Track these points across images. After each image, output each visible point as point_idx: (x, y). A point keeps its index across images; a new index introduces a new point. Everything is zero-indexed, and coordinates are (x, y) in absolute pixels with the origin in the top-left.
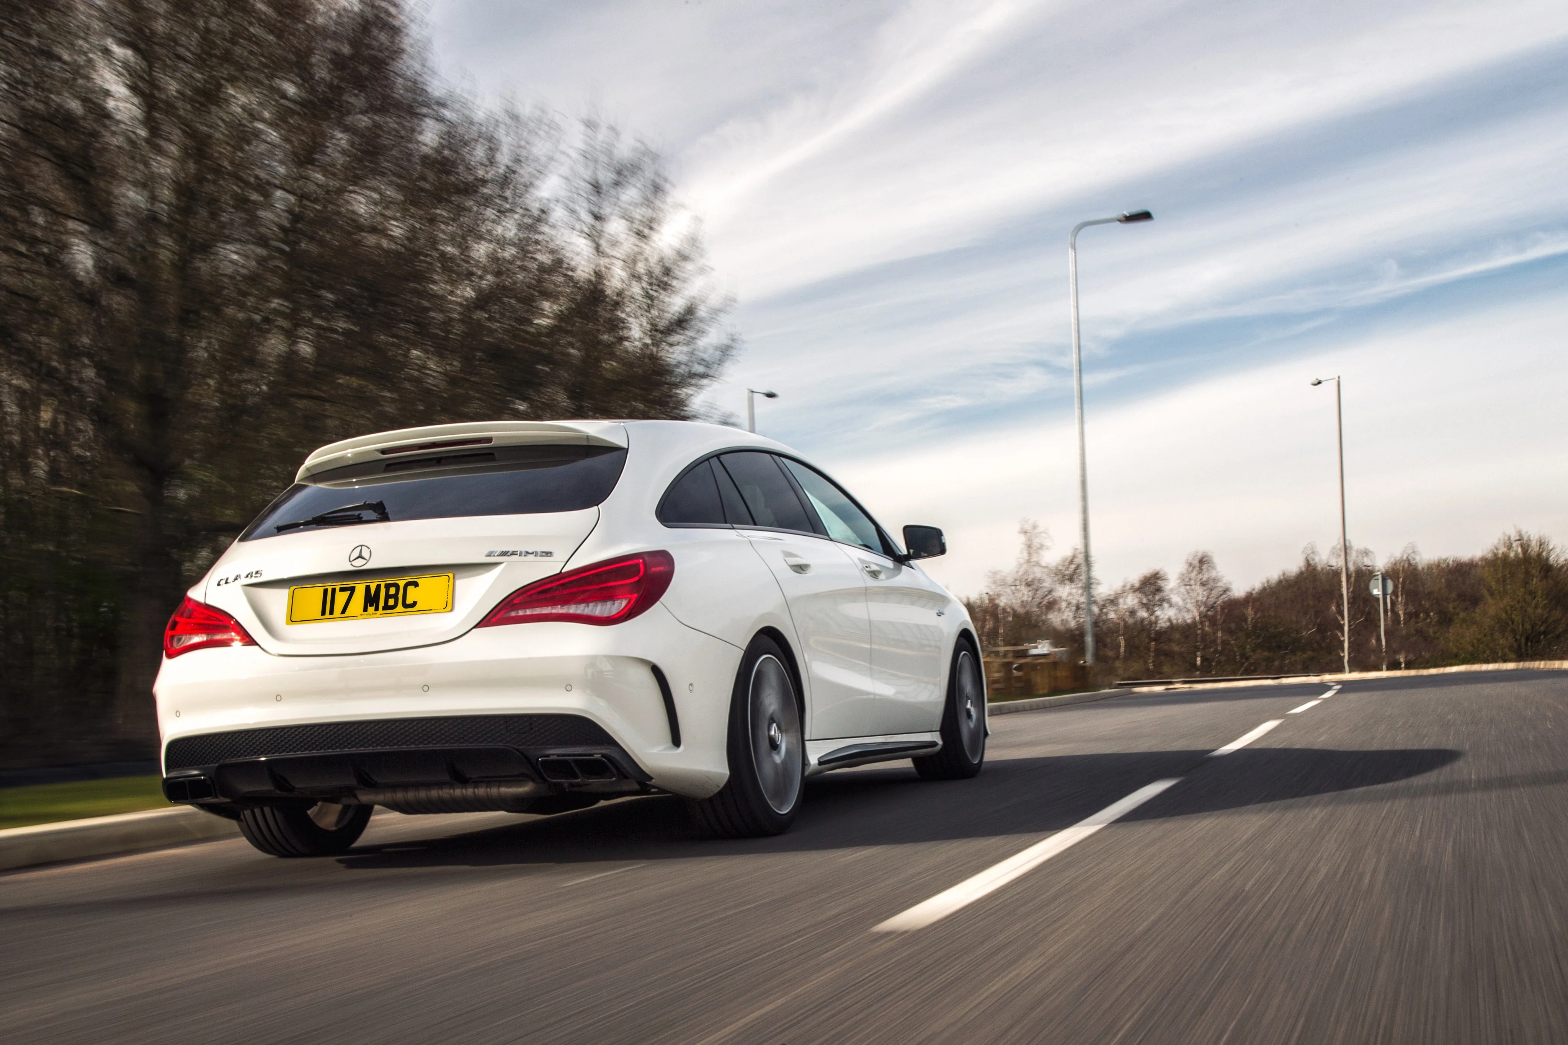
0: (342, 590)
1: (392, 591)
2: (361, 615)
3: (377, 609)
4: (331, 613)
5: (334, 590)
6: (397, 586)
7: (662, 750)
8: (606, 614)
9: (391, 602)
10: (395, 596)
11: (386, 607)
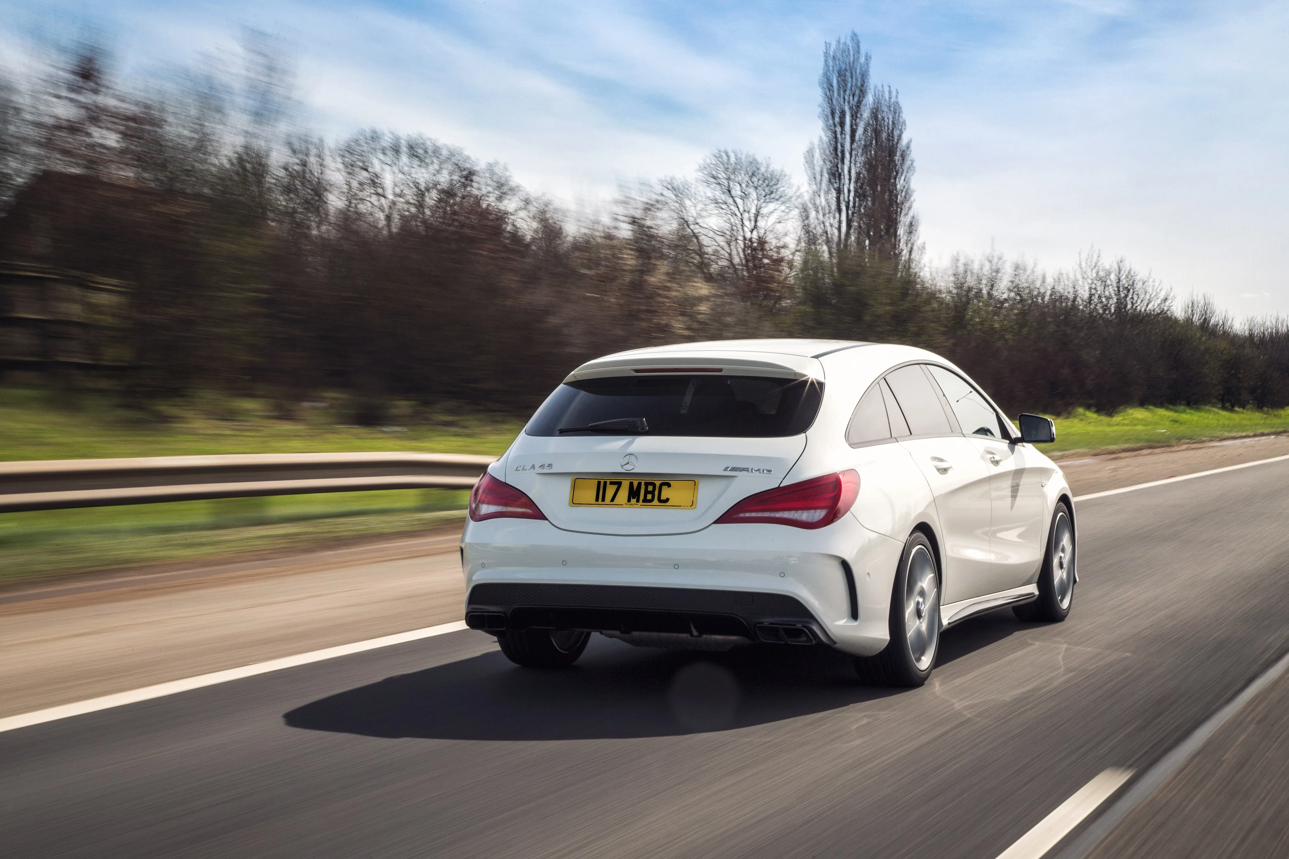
0: (611, 483)
1: (650, 488)
2: (626, 504)
3: (638, 501)
4: (603, 500)
5: (605, 483)
6: (654, 485)
7: (845, 623)
8: (810, 520)
9: (649, 497)
10: (652, 493)
11: (645, 500)
